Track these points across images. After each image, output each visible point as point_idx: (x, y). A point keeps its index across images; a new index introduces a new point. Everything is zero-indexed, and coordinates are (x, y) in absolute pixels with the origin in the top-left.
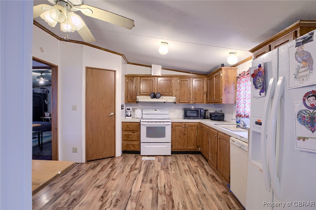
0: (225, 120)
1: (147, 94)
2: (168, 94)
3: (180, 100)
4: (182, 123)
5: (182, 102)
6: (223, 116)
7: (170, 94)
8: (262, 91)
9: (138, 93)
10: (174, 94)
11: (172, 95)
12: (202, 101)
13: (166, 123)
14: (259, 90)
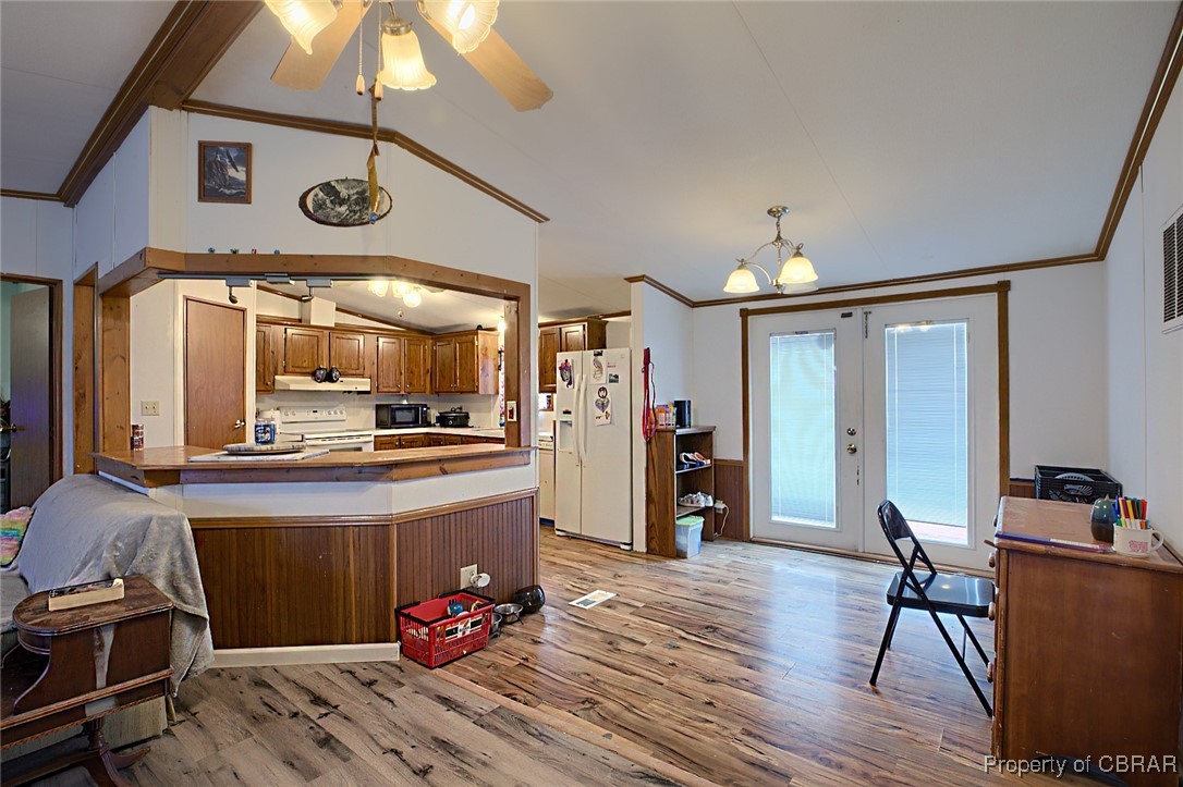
0: (470, 424)
1: (304, 371)
2: (353, 372)
3: (380, 387)
4: (394, 435)
5: (385, 390)
6: (467, 417)
7: (358, 372)
8: (570, 383)
9: (280, 369)
10: (367, 373)
11: (362, 376)
12: (423, 389)
13: (362, 439)
14: (566, 383)
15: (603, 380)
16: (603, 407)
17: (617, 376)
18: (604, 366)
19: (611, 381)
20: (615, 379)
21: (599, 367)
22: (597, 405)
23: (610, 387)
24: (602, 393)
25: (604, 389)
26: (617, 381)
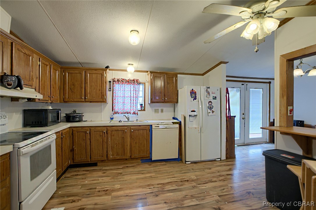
2: (28, 83)
8: (195, 99)
10: (34, 85)
11: (31, 86)
14: (193, 99)
15: (211, 99)
16: (211, 108)
17: (216, 97)
18: (211, 93)
19: (213, 99)
20: (215, 98)
21: (209, 93)
22: (208, 108)
23: (213, 101)
24: (210, 103)
25: (211, 102)
26: (216, 99)
